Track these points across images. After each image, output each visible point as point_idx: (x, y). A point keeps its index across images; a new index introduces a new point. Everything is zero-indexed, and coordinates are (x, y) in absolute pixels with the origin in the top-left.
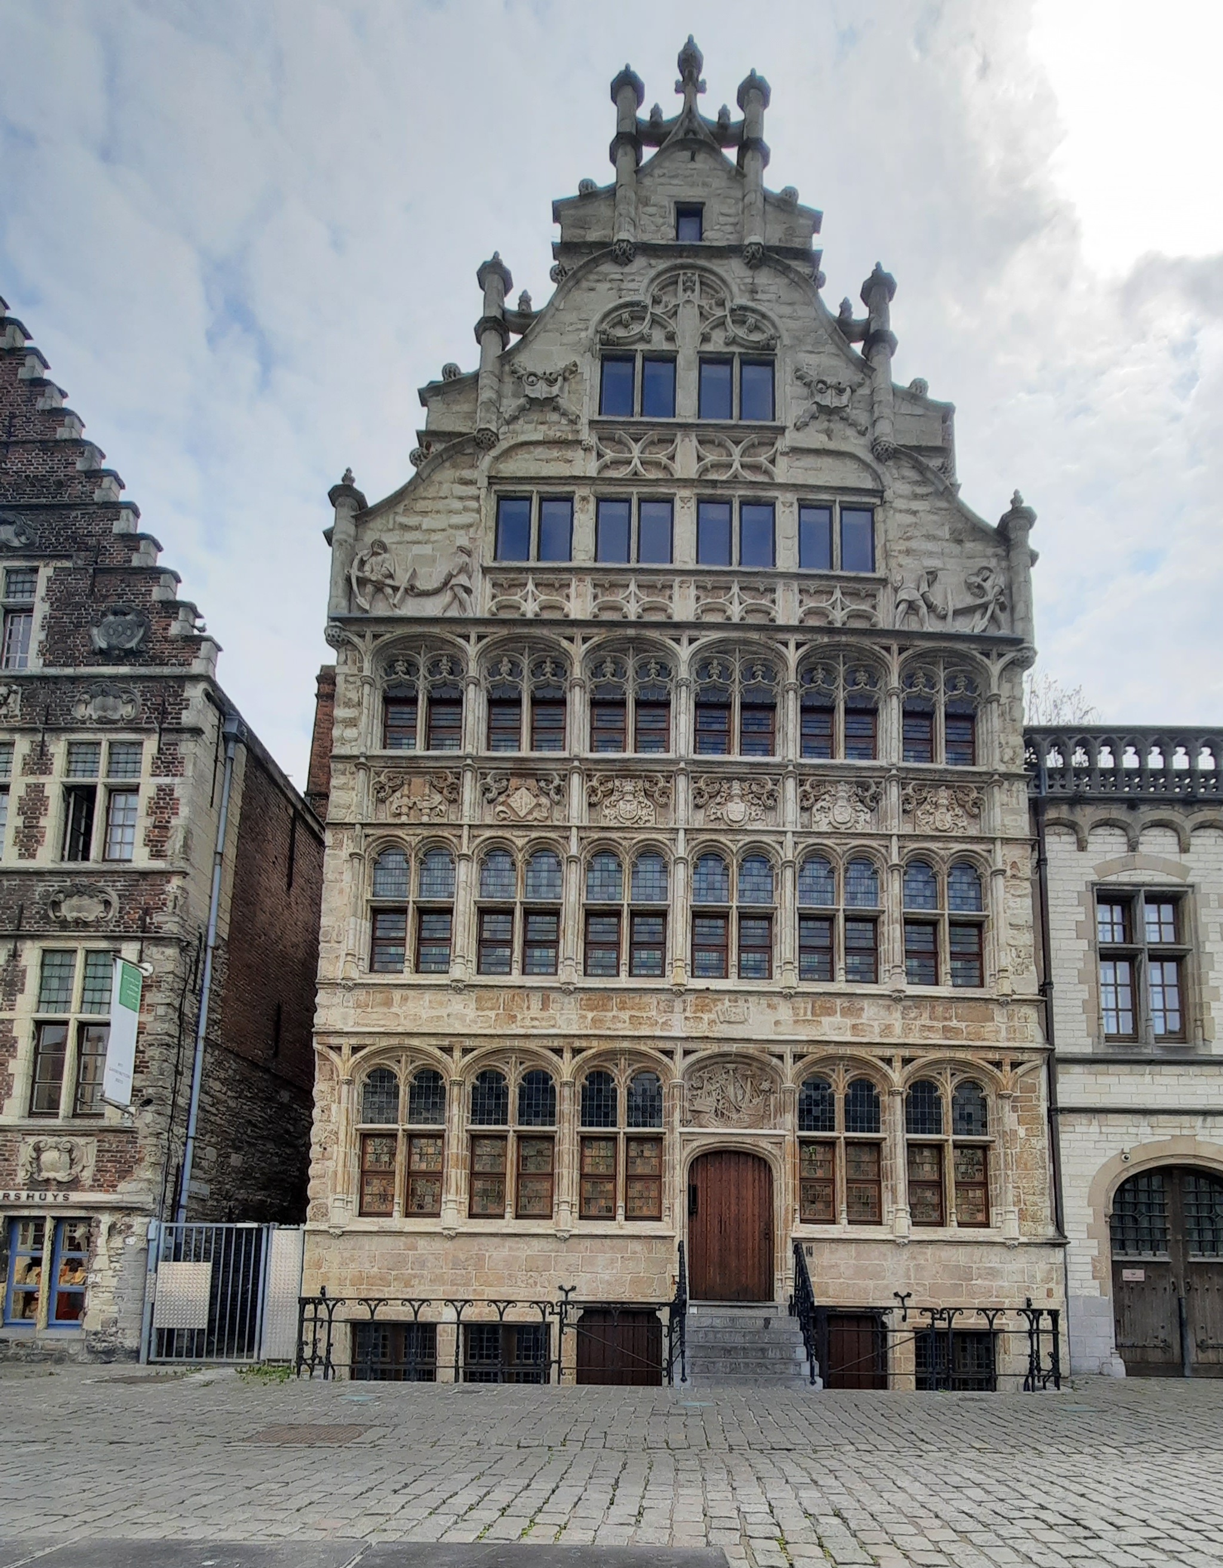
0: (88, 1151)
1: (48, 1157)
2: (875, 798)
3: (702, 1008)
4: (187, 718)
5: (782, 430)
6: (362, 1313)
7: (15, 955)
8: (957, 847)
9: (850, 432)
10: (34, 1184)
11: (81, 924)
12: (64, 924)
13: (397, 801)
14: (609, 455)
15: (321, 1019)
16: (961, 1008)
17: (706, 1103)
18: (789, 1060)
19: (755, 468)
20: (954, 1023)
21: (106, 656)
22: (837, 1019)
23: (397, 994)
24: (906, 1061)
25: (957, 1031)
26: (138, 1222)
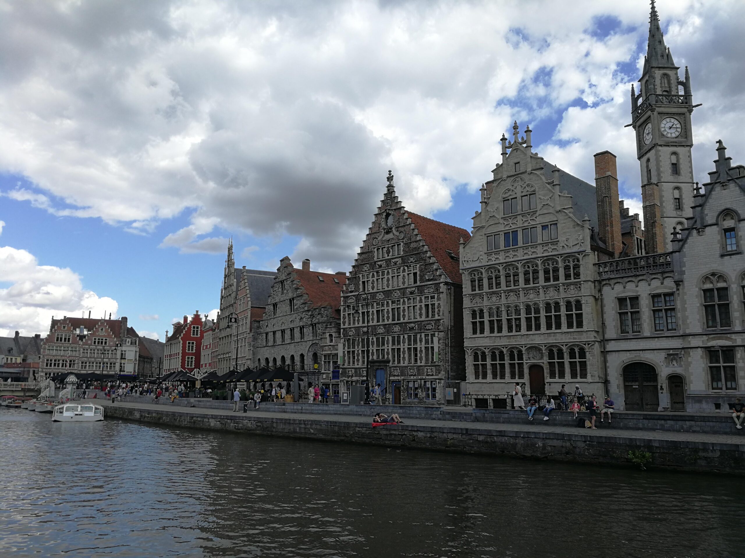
0: (434, 370)
1: (429, 370)
2: (559, 289)
3: (527, 338)
4: (441, 290)
5: (537, 211)
6: (476, 397)
7: (421, 336)
8: (575, 298)
9: (551, 208)
10: (427, 375)
11: (429, 330)
12: (427, 330)
13: (474, 301)
14: (506, 223)
15: (465, 345)
16: (577, 334)
17: (531, 356)
18: (544, 347)
19: (533, 220)
20: (575, 337)
21: (429, 280)
22: (552, 337)
23: (476, 339)
24: (566, 345)
25: (576, 339)
26: (442, 381)
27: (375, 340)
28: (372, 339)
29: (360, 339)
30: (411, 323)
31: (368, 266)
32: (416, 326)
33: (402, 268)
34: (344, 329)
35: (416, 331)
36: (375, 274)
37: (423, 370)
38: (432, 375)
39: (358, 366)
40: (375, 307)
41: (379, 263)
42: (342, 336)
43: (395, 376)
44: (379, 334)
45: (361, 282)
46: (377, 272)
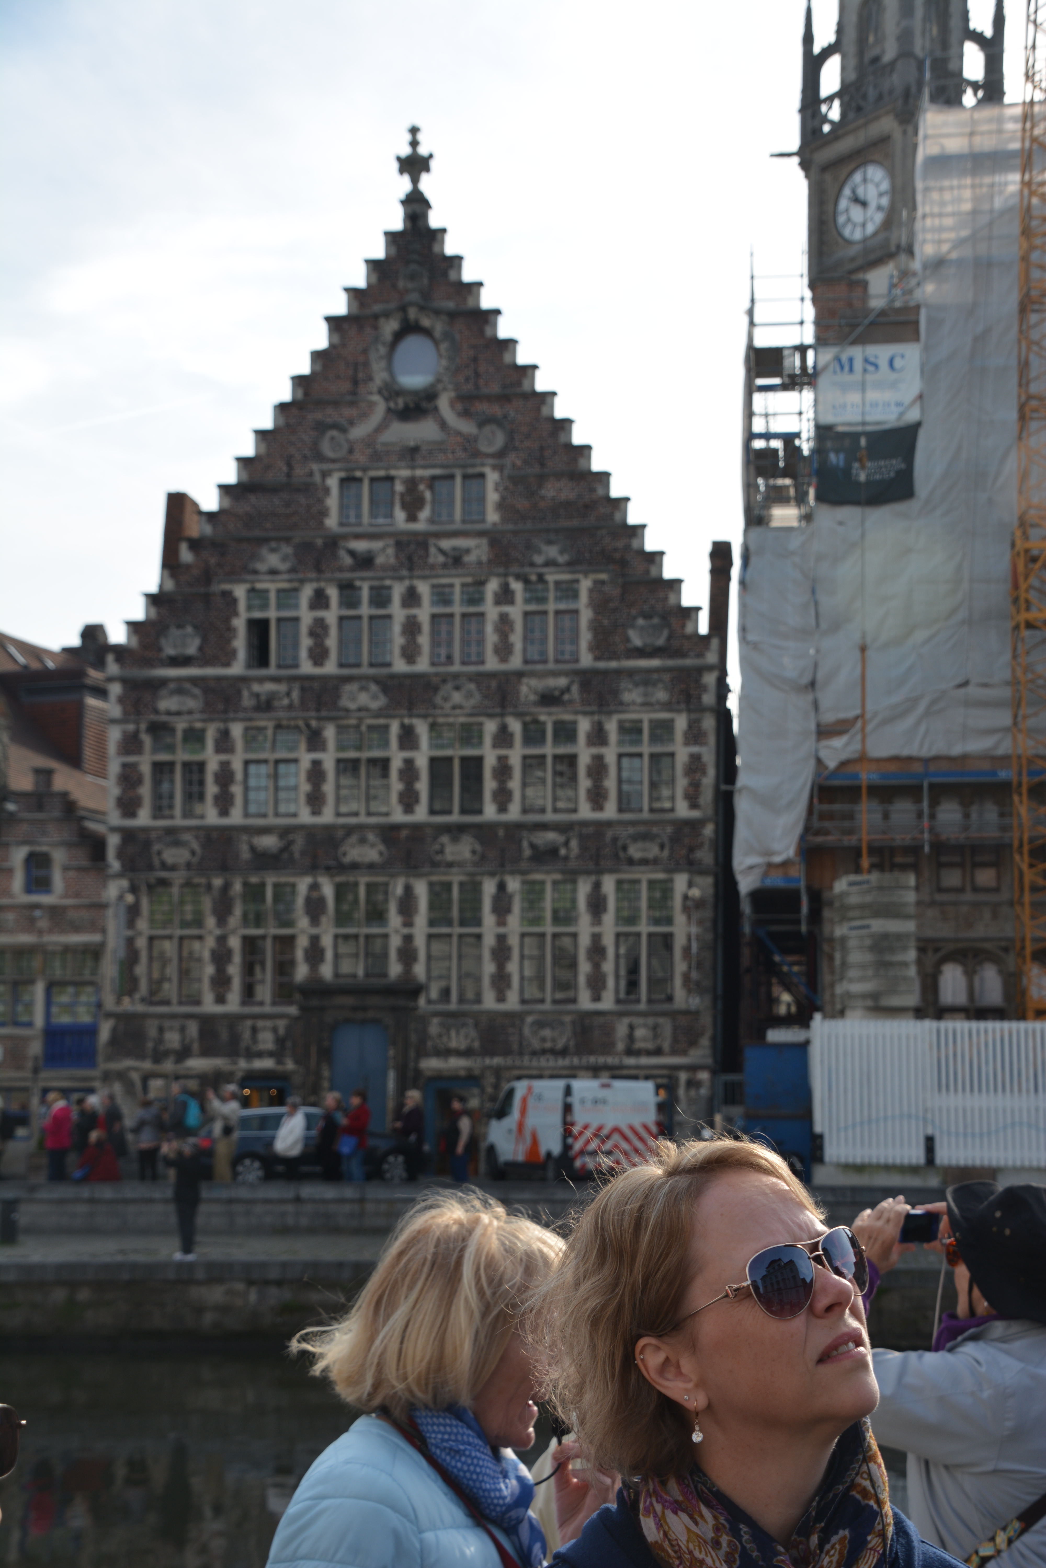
0: (667, 1026)
1: (640, 1033)
7: (597, 886)
10: (630, 1052)
11: (645, 861)
12: (631, 862)
21: (642, 652)
26: (707, 1078)
27: (328, 890)
28: (315, 887)
29: (237, 887)
30: (544, 827)
31: (287, 550)
32: (574, 844)
33: (492, 586)
34: (129, 836)
35: (572, 864)
36: (333, 593)
37: (608, 1031)
38: (658, 1052)
39: (219, 1009)
40: (331, 744)
41: (361, 546)
42: (114, 864)
43: (447, 1053)
44: (355, 866)
45: (240, 623)
46: (347, 589)
